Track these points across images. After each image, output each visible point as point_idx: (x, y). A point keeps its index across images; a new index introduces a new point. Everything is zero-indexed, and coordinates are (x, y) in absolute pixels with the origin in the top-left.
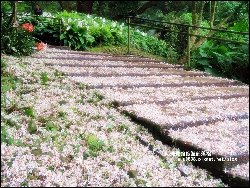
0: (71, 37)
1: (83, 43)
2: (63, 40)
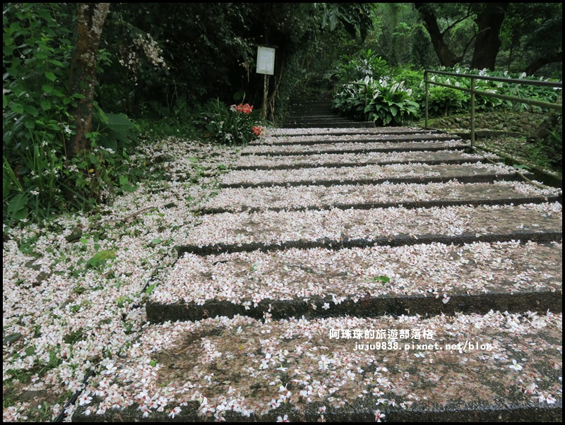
0: (378, 107)
1: (394, 114)
2: (368, 113)
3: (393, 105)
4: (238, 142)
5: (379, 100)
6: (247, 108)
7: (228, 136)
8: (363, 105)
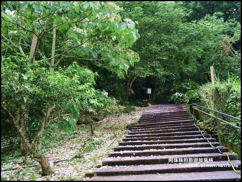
0: (177, 100)
1: (181, 102)
2: (175, 102)
3: (181, 100)
4: (145, 107)
5: (177, 99)
6: (147, 100)
7: (143, 105)
8: (174, 100)
